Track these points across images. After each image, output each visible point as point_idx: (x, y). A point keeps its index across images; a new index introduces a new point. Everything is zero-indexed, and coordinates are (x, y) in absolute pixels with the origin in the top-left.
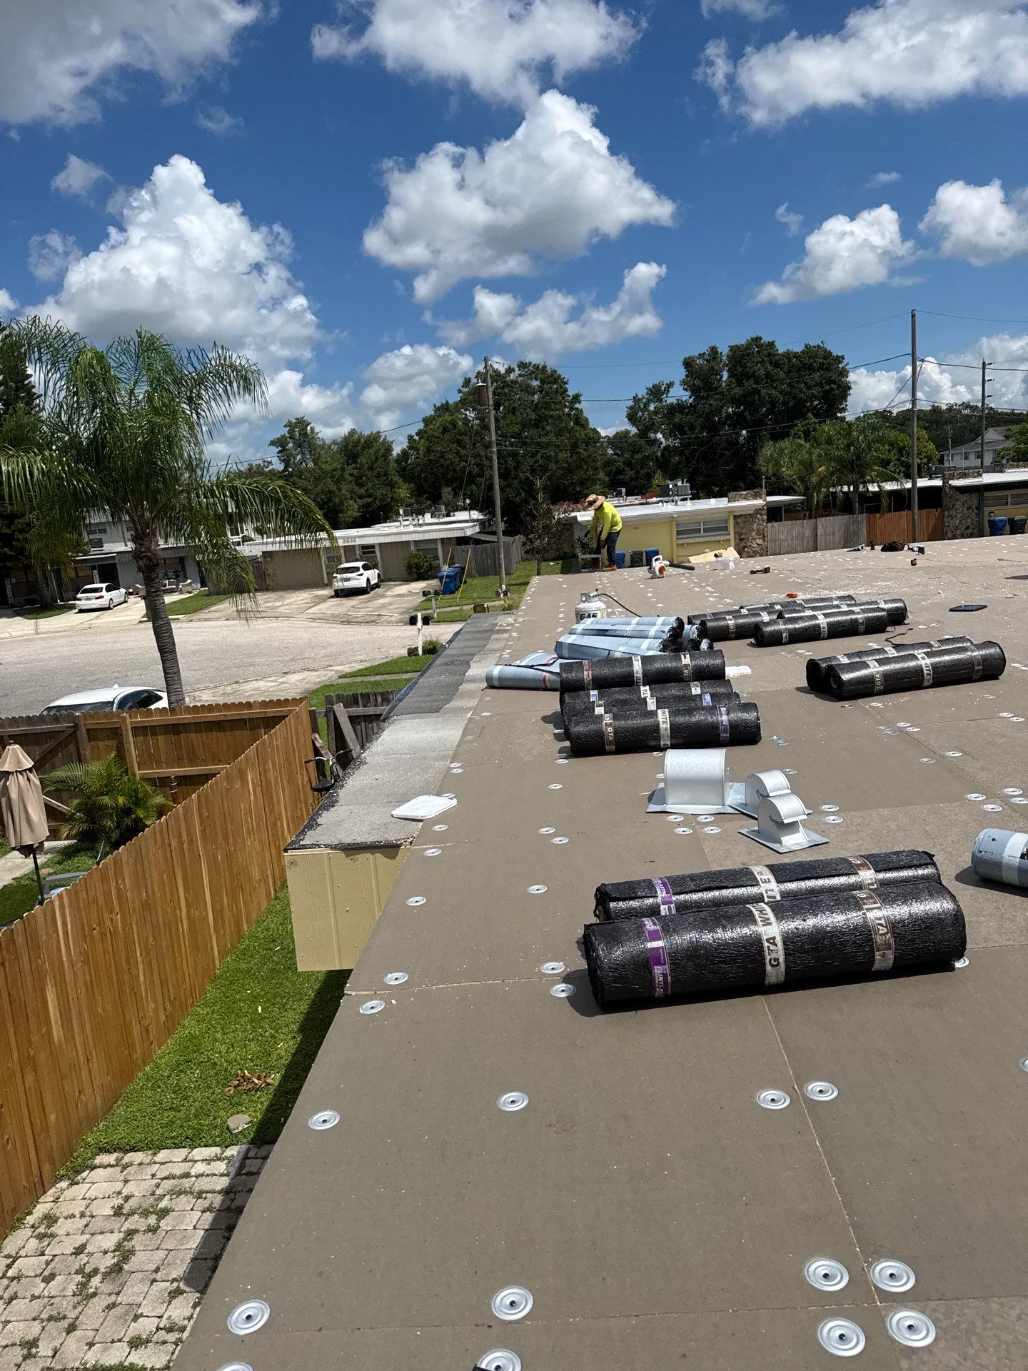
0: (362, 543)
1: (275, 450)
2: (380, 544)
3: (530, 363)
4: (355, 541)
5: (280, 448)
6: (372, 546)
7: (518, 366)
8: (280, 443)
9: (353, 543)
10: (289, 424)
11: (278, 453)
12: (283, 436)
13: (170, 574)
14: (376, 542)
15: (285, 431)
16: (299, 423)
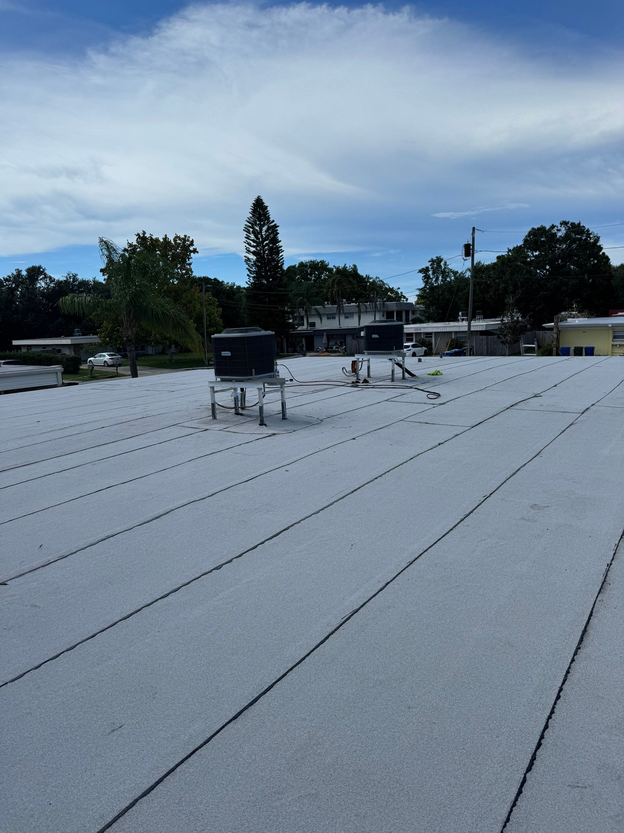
0: (424, 331)
1: (421, 275)
2: (436, 333)
3: (569, 222)
4: (421, 330)
5: (424, 275)
6: (431, 333)
7: (561, 224)
8: (425, 271)
9: (420, 331)
10: (433, 261)
11: (423, 277)
12: (427, 268)
13: (338, 343)
14: (432, 331)
15: (428, 265)
16: (438, 259)
